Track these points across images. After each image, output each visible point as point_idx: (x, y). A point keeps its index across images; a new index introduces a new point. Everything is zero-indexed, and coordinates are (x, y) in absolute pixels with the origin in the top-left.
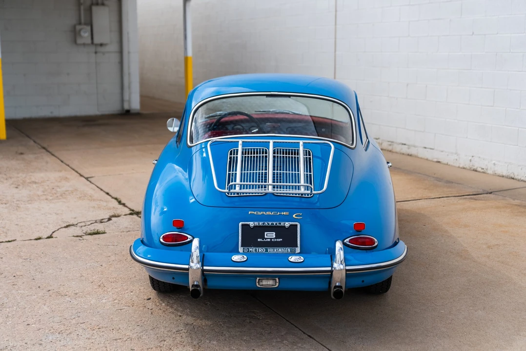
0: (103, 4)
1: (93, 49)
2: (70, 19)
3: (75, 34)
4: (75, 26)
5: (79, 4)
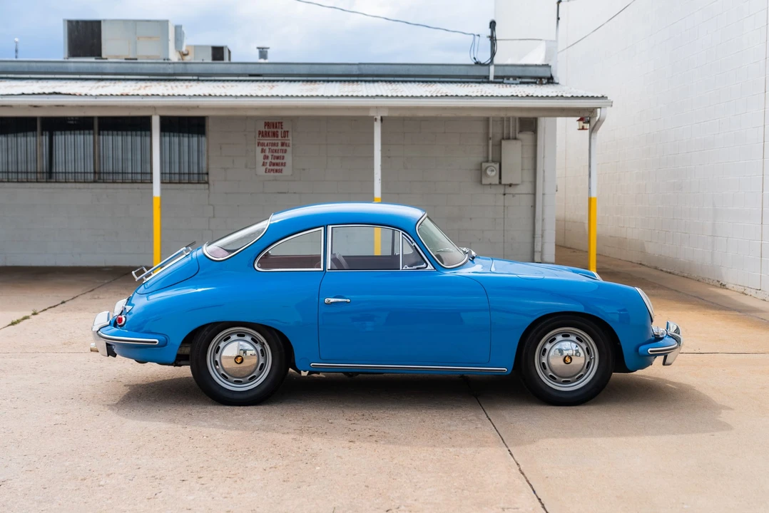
0: (515, 139)
1: (501, 190)
2: (476, 156)
3: (481, 171)
4: (481, 164)
5: (488, 139)
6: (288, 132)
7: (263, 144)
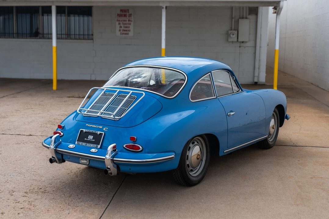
0: (246, 18)
1: (238, 44)
2: (226, 27)
4: (228, 31)
5: (232, 18)
6: (131, 14)
7: (119, 21)
